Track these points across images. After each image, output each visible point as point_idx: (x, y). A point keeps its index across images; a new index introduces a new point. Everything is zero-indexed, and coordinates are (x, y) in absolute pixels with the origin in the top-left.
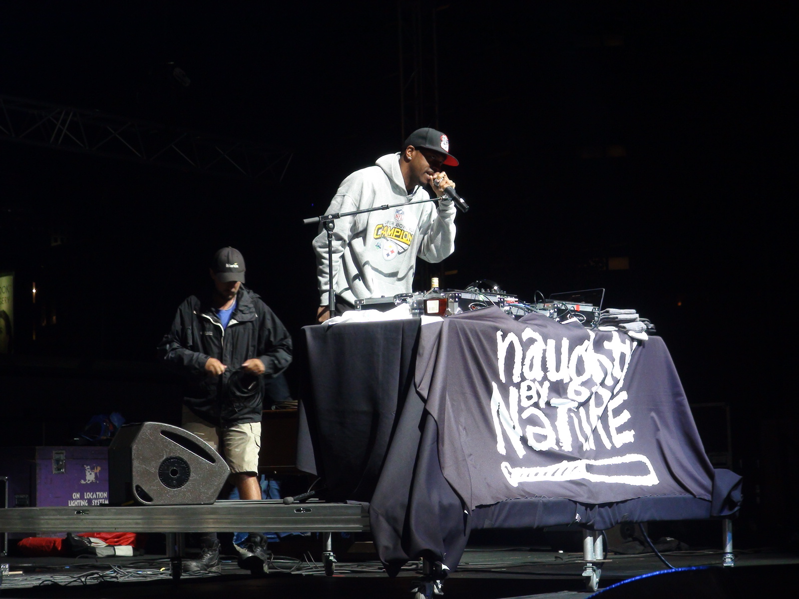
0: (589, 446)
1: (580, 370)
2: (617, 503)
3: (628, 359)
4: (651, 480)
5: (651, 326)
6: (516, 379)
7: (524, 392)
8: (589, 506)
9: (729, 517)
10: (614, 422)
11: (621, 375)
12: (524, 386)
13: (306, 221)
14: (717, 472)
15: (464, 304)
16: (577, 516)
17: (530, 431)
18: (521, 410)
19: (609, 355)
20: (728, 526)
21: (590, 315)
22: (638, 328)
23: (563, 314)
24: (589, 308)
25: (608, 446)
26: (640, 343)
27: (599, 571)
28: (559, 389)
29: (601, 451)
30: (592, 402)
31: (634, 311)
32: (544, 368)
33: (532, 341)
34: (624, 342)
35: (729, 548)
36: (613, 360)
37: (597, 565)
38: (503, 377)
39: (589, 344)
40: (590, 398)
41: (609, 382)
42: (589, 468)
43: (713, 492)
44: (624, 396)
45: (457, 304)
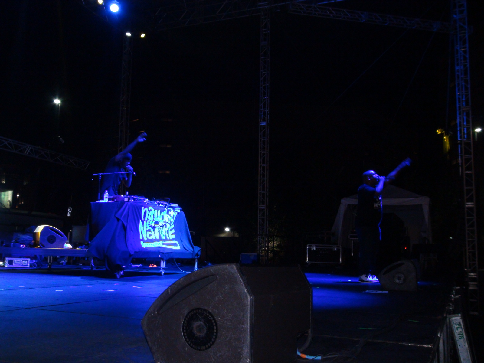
0: (163, 238)
1: (163, 218)
2: (170, 253)
3: (175, 217)
4: (178, 248)
5: (181, 209)
6: (146, 219)
7: (148, 223)
8: (163, 253)
9: (197, 258)
10: (170, 233)
11: (173, 221)
12: (148, 221)
13: (94, 175)
14: (195, 247)
15: (134, 199)
16: (160, 256)
17: (148, 233)
18: (147, 227)
19: (170, 215)
20: (196, 259)
21: (166, 205)
22: (178, 210)
23: (159, 204)
24: (166, 203)
25: (168, 238)
26: (178, 213)
27: (164, 270)
28: (157, 223)
29: (166, 240)
30: (164, 226)
31: (177, 205)
32: (154, 217)
33: (151, 210)
34: (174, 212)
35: (196, 266)
36: (171, 217)
37: (164, 269)
38: (143, 219)
39: (165, 212)
40: (164, 225)
41: (169, 222)
42: (163, 244)
43: (193, 251)
44: (173, 226)
45: (132, 199)
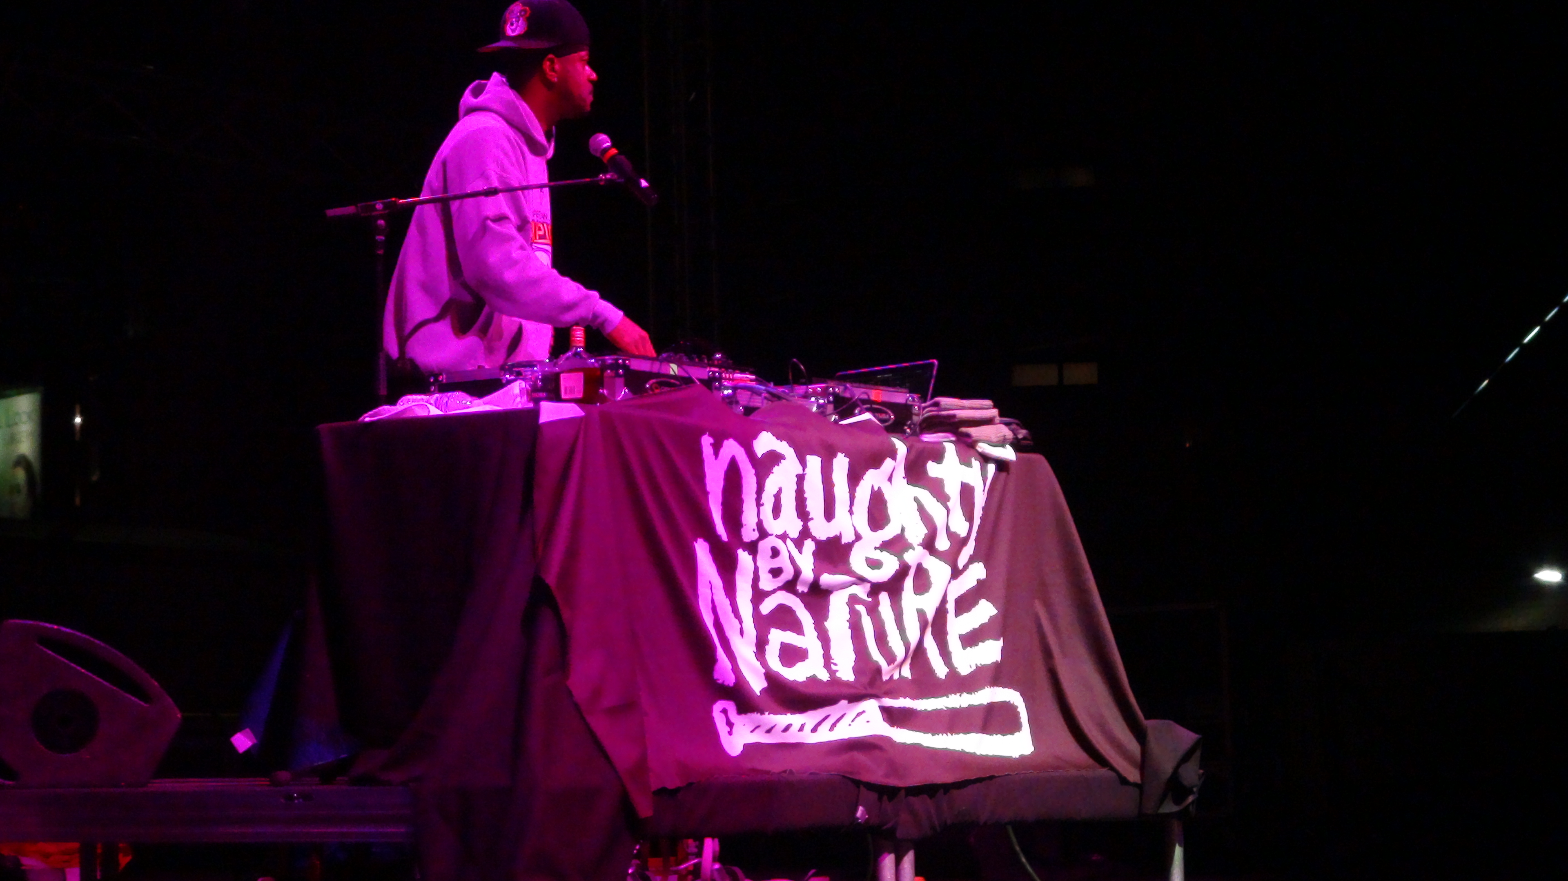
1: (877, 519)
3: (980, 499)
4: (1021, 744)
5: (1022, 433)
6: (749, 534)
7: (765, 564)
8: (884, 791)
9: (1176, 817)
10: (959, 624)
11: (966, 530)
12: (765, 546)
13: (331, 213)
14: (1151, 725)
15: (635, 381)
16: (862, 814)
17: (777, 637)
18: (759, 596)
19: (937, 489)
21: (900, 412)
23: (845, 407)
24: (900, 397)
25: (942, 672)
26: (1002, 465)
28: (833, 554)
30: (908, 582)
31: (988, 403)
32: (802, 513)
33: (774, 458)
34: (965, 461)
36: (945, 499)
38: (720, 531)
40: (902, 575)
41: (942, 544)
43: (1144, 767)
44: (978, 572)
45: (620, 381)
